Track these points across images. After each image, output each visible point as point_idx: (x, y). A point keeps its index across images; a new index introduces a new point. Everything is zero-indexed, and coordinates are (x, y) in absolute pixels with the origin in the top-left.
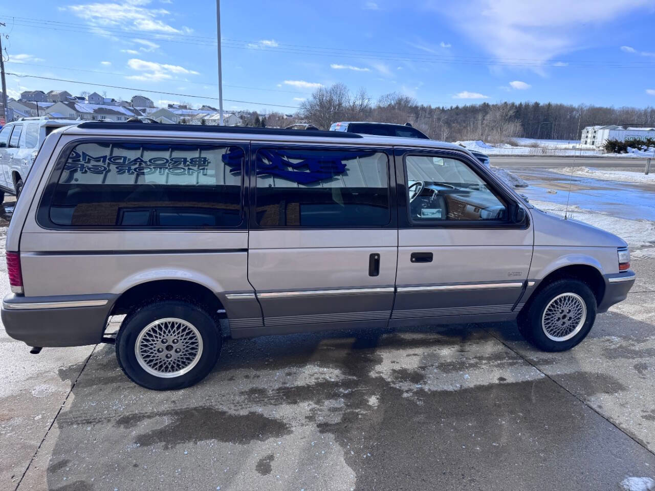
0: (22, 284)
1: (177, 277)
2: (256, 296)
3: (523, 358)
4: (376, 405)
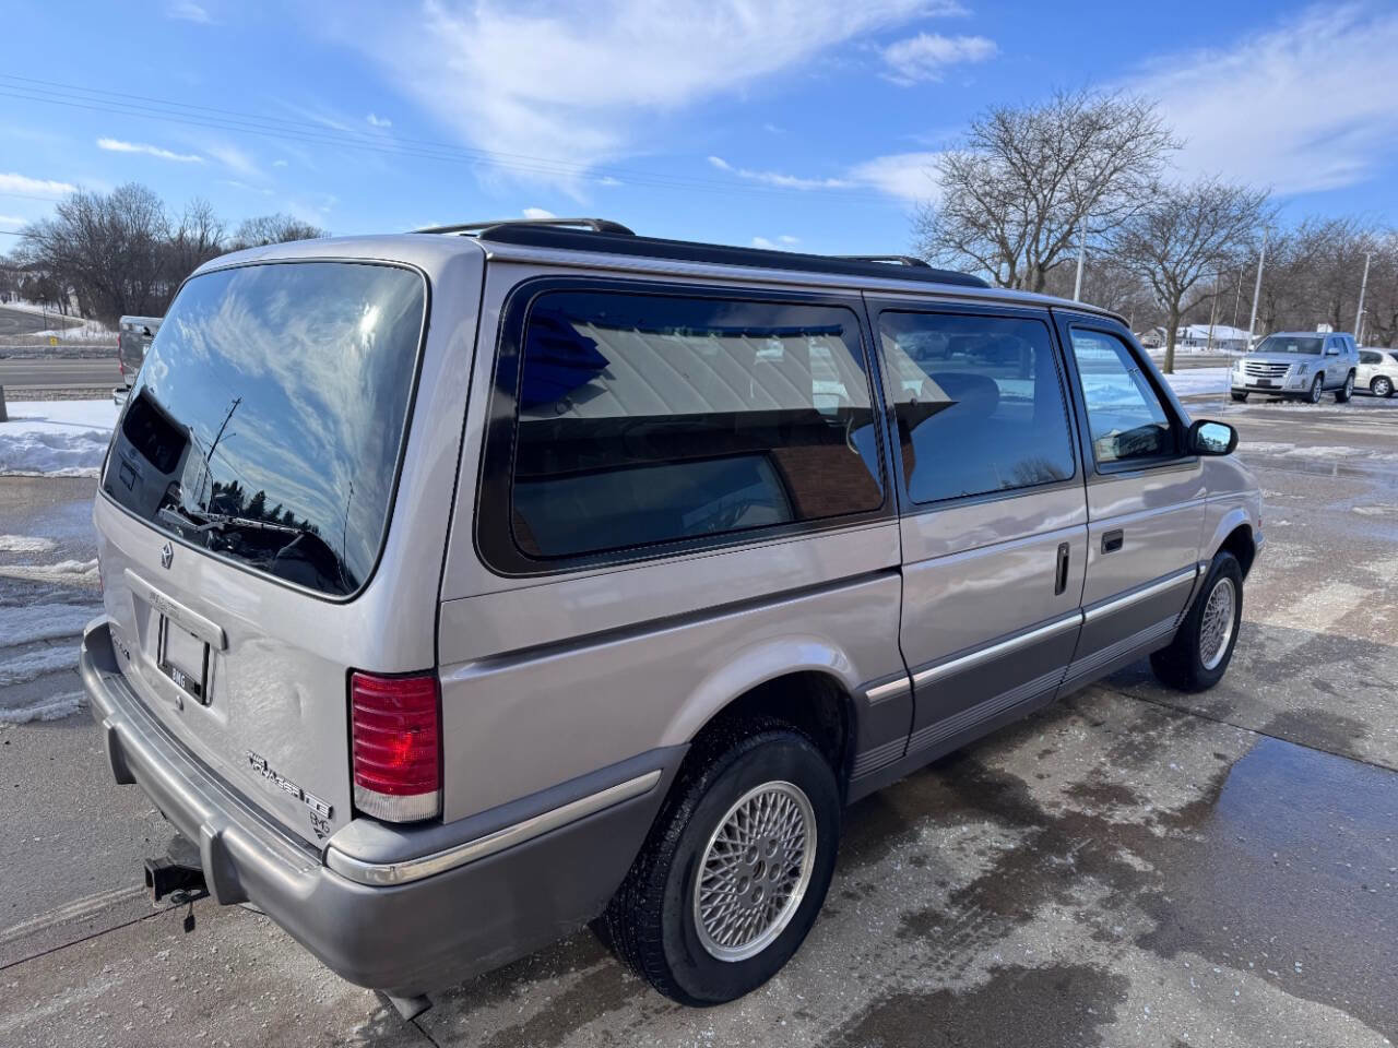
0: (440, 786)
2: (911, 681)
3: (1185, 711)
4: (1151, 867)
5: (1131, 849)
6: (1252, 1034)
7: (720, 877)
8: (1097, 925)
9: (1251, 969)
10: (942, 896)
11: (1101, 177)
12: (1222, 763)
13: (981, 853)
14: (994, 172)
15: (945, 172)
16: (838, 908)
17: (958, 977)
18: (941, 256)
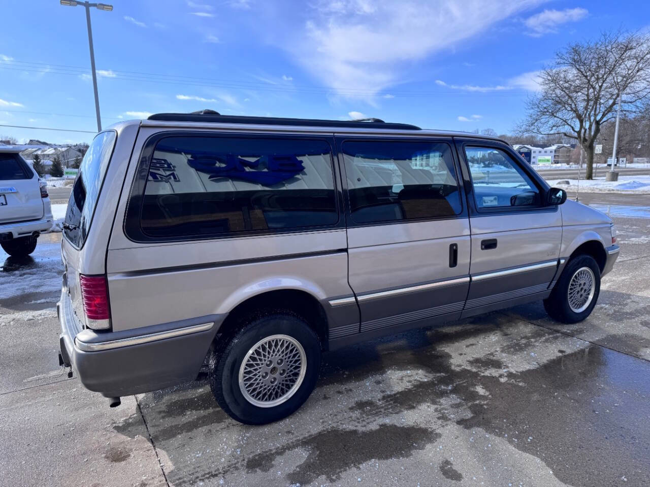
0: (110, 317)
1: (281, 287)
2: (356, 299)
3: (558, 331)
4: (487, 393)
5: (483, 386)
6: (485, 462)
7: (253, 371)
8: (443, 414)
9: (505, 437)
10: (380, 396)
11: (632, 74)
12: (560, 354)
13: (410, 382)
14: (570, 76)
15: (543, 78)
16: (331, 396)
17: (365, 426)
18: (542, 120)
